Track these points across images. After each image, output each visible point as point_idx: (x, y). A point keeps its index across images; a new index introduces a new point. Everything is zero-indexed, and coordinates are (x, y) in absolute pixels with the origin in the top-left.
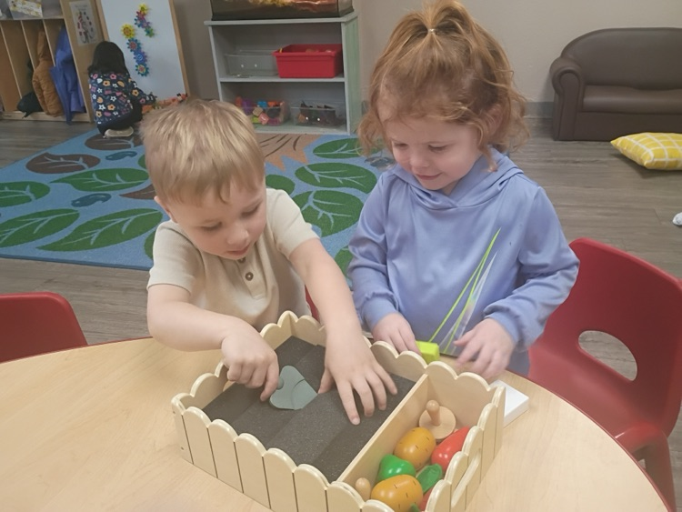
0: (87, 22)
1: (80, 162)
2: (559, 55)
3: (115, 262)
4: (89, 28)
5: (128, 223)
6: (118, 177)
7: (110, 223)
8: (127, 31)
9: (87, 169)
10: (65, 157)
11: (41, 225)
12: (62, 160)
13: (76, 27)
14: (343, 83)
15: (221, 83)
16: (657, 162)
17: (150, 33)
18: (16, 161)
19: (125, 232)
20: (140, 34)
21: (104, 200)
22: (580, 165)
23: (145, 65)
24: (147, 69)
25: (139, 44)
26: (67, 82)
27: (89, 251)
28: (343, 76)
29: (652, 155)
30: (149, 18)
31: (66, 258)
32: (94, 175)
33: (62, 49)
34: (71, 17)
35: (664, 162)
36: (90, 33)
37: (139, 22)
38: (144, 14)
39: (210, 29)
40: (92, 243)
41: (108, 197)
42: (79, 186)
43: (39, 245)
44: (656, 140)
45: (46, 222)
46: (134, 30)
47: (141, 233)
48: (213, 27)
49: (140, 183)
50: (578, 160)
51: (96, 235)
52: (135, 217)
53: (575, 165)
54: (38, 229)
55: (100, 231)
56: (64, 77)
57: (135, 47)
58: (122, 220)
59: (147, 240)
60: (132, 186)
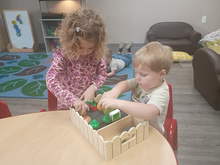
3: (11, 96)
5: (15, 83)
6: (11, 69)
7: (9, 84)
8: (13, 22)
15: (46, 38)
17: (21, 23)
19: (15, 86)
20: (18, 23)
21: (7, 77)
23: (19, 33)
24: (20, 34)
25: (17, 26)
27: (3, 93)
30: (21, 18)
32: (3, 69)
36: (0, 23)
37: (17, 19)
38: (19, 17)
39: (41, 22)
40: (3, 90)
41: (8, 76)
46: (16, 22)
47: (20, 87)
48: (42, 21)
49: (19, 71)
51: (4, 88)
52: (18, 81)
55: (6, 86)
57: (16, 27)
58: (13, 83)
59: (22, 89)
60: (16, 72)
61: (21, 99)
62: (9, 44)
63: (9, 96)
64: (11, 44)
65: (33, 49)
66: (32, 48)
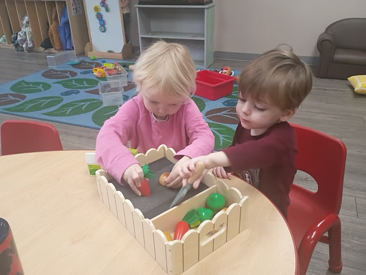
1: (68, 74)
2: (324, 31)
3: (77, 123)
4: (78, 6)
5: (86, 105)
6: (85, 83)
7: (78, 104)
8: (96, 9)
9: (71, 78)
10: (61, 71)
11: (45, 103)
12: (59, 73)
13: (72, 5)
15: (141, 38)
17: (107, 10)
18: (37, 71)
19: (84, 109)
20: (103, 10)
21: (76, 93)
22: (327, 91)
23: (104, 27)
24: (105, 29)
25: (102, 16)
26: (65, 33)
27: (66, 117)
28: (204, 37)
30: (107, 2)
31: (54, 120)
32: (73, 81)
33: (64, 17)
36: (78, 9)
37: (102, 4)
38: (105, 0)
39: (137, 9)
40: (67, 113)
41: (79, 92)
42: (65, 86)
43: (43, 113)
45: (47, 102)
46: (99, 8)
47: (92, 111)
48: (139, 8)
49: (95, 86)
50: (327, 88)
51: (70, 110)
52: (90, 102)
53: (325, 91)
54: (43, 105)
55: (72, 108)
56: (64, 31)
57: (99, 17)
58: (84, 103)
59: (94, 114)
60: (91, 87)
62: (88, 43)
63: (73, 123)
64: (91, 44)
65: (123, 55)
66: (121, 52)
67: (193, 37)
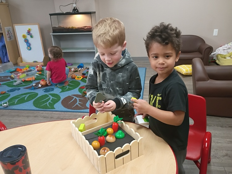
0: (10, 33)
1: (9, 78)
3: (24, 109)
4: (11, 35)
5: (27, 97)
7: (21, 97)
8: (24, 36)
9: (11, 80)
10: (3, 77)
12: (2, 78)
13: (7, 35)
14: (95, 52)
16: (186, 73)
17: (32, 37)
19: (26, 99)
20: (28, 37)
21: (18, 90)
23: (30, 47)
24: (31, 48)
25: (28, 40)
26: (3, 52)
27: (15, 106)
28: (94, 50)
29: (185, 71)
30: (31, 32)
33: (2, 42)
34: (5, 32)
35: (188, 73)
36: (11, 37)
37: (28, 34)
38: (30, 31)
39: (52, 36)
40: (15, 103)
41: (20, 89)
42: (9, 85)
44: (186, 67)
46: (26, 36)
47: (32, 100)
48: (53, 35)
49: (30, 84)
51: (17, 101)
52: (29, 95)
55: (18, 99)
56: (2, 51)
57: (27, 41)
58: (25, 96)
59: (34, 101)
60: (27, 85)
61: (33, 111)
62: (19, 58)
63: (21, 109)
64: (21, 58)
65: (44, 63)
66: (42, 61)
67: (88, 50)
